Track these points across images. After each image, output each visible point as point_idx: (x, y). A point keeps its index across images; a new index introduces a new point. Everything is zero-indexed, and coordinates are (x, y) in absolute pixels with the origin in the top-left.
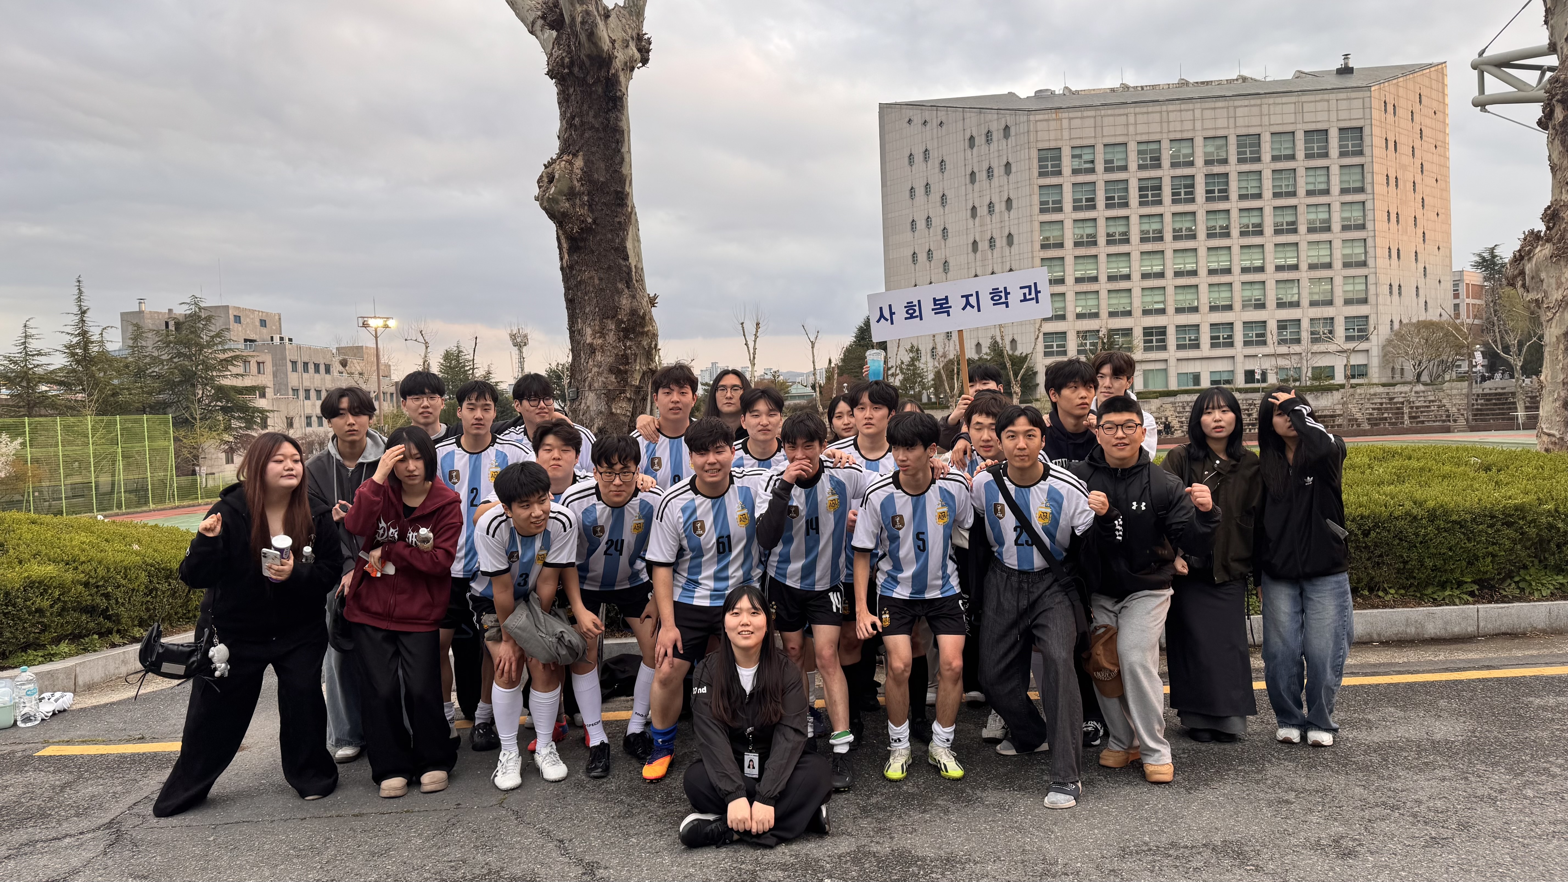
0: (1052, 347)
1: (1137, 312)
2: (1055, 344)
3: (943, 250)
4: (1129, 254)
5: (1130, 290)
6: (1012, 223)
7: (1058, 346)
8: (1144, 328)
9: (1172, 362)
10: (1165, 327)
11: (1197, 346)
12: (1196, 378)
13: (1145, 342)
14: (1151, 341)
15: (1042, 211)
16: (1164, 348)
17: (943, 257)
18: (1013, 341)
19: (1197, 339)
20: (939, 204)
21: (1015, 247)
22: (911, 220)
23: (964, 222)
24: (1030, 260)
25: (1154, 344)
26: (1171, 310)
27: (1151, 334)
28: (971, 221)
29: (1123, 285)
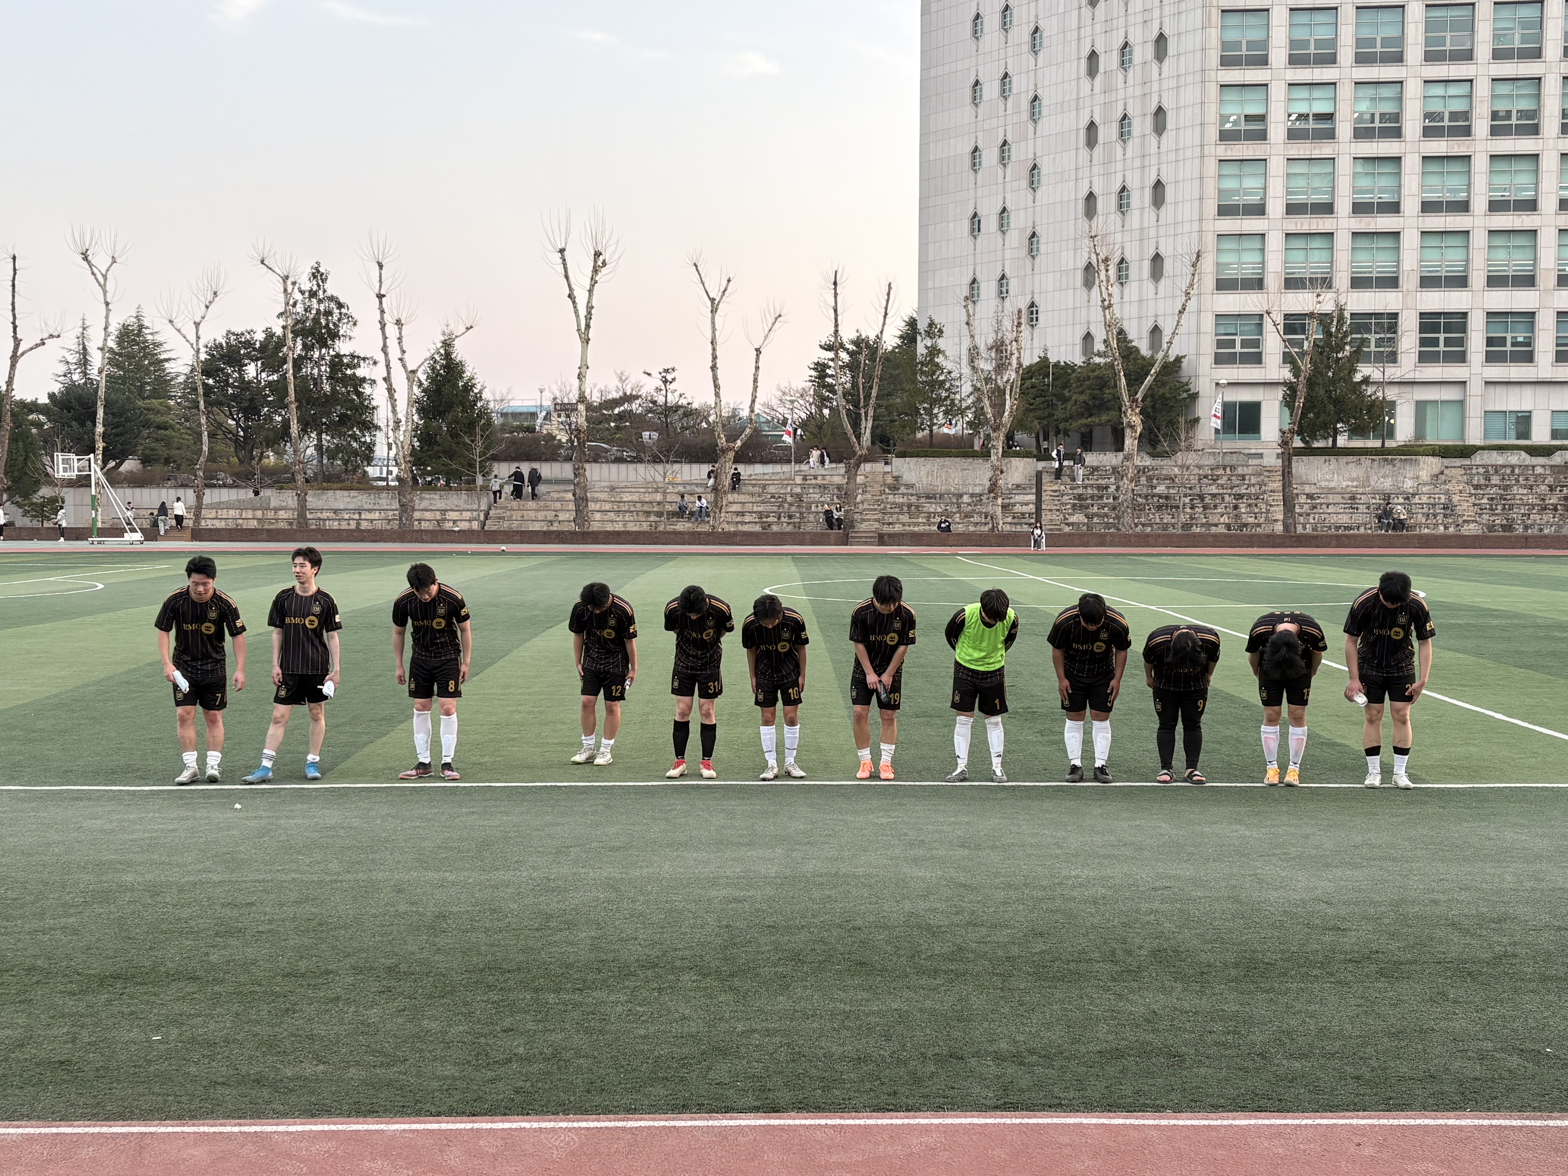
0: (1232, 344)
1: (1409, 280)
2: (1238, 339)
3: (1031, 142)
4: (1400, 158)
5: (1396, 235)
6: (1165, 86)
7: (1244, 344)
8: (1422, 315)
9: (1475, 387)
10: (1464, 315)
11: (1528, 357)
12: (1524, 421)
13: (1423, 342)
14: (1435, 342)
15: (1227, 62)
16: (1461, 358)
17: (1031, 156)
18: (1156, 331)
19: (1529, 342)
20: (1026, 48)
21: (1168, 136)
22: (972, 81)
23: (1074, 83)
24: (1197, 162)
25: (1442, 348)
26: (1478, 278)
27: (1435, 328)
28: (1086, 82)
29: (1384, 222)
